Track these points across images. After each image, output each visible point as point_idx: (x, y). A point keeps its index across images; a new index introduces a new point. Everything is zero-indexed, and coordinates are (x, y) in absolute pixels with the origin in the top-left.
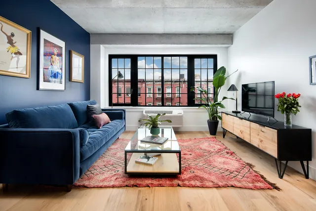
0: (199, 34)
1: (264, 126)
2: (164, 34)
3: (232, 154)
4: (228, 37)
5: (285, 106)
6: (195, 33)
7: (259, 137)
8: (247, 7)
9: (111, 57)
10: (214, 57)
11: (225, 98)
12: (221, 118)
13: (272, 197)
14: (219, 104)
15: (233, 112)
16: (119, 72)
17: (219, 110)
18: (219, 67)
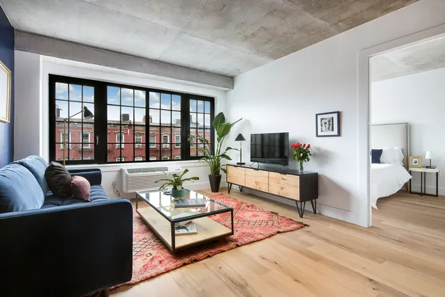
0: (200, 71)
1: (286, 174)
2: (157, 61)
3: (252, 206)
4: (229, 80)
5: (302, 155)
6: (197, 68)
7: (279, 185)
8: (262, 56)
9: (53, 79)
10: (212, 100)
11: (229, 148)
12: (226, 171)
13: (309, 232)
14: (223, 156)
15: (238, 163)
16: (85, 108)
17: (221, 164)
18: (216, 113)
